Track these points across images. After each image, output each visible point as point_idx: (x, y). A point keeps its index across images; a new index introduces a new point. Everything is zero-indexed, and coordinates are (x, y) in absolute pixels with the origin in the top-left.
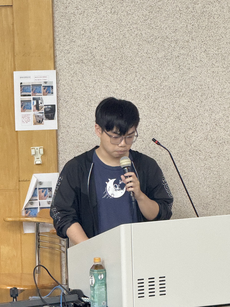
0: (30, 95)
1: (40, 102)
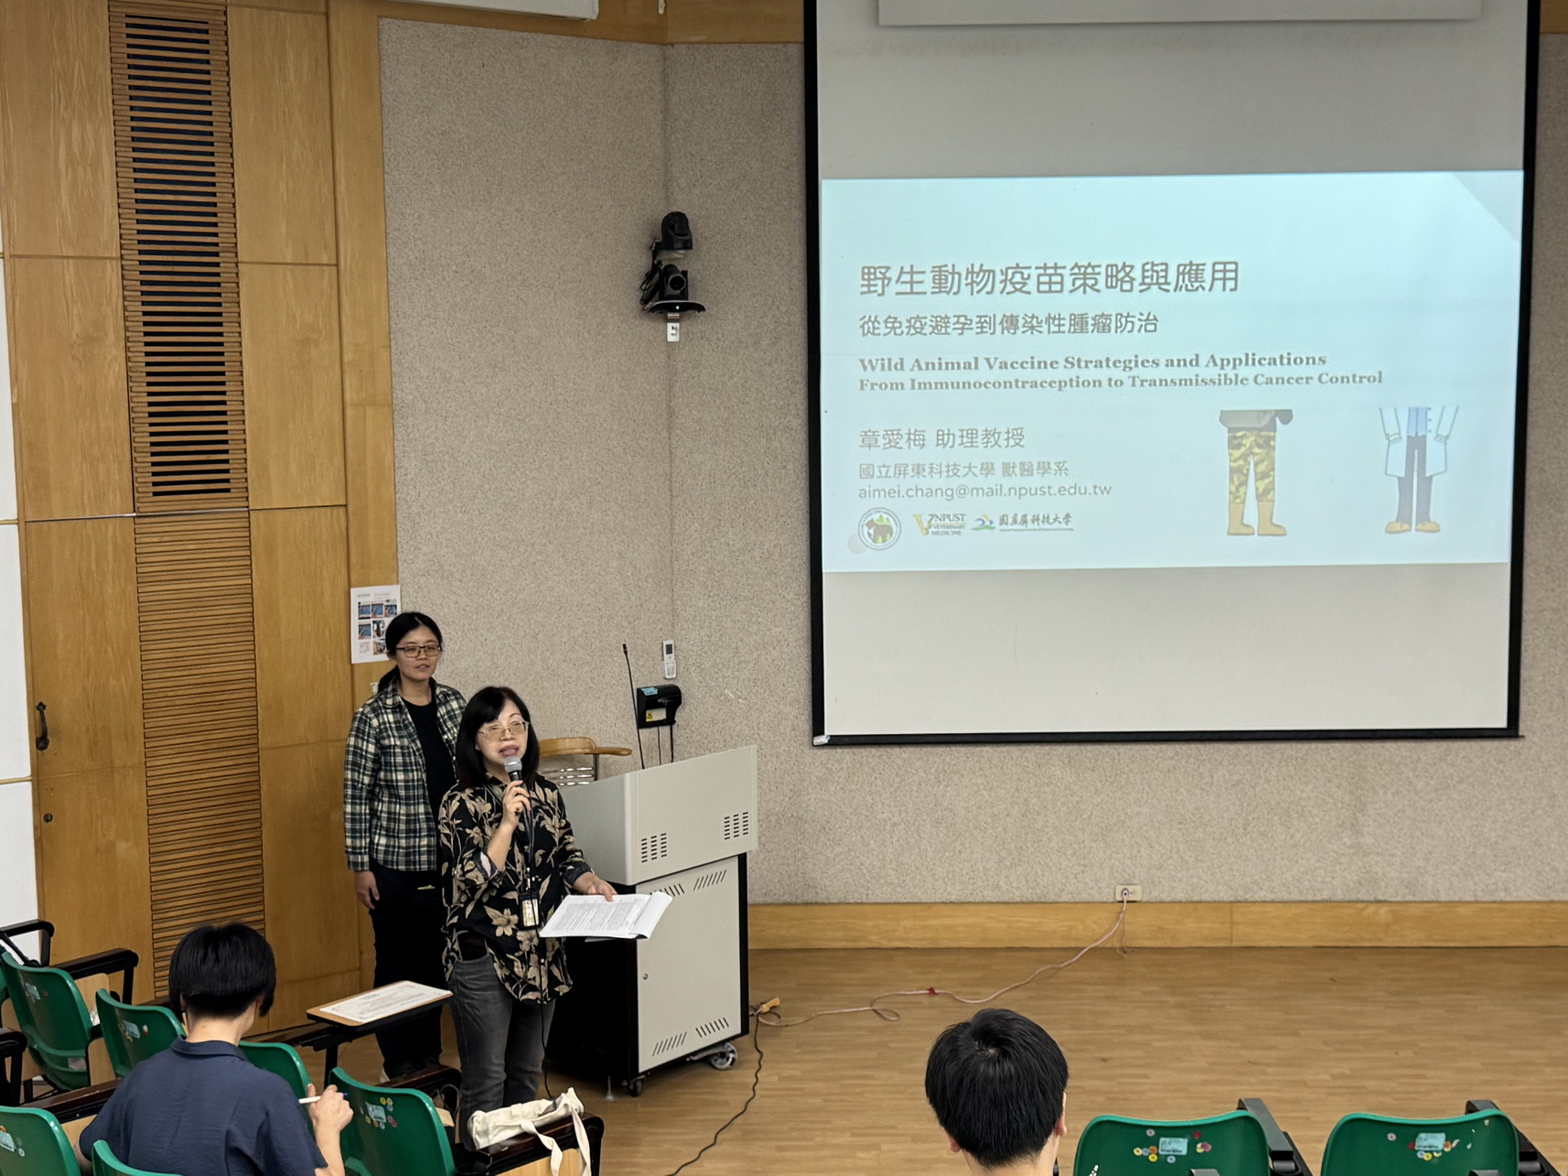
0: (369, 618)
1: (381, 625)
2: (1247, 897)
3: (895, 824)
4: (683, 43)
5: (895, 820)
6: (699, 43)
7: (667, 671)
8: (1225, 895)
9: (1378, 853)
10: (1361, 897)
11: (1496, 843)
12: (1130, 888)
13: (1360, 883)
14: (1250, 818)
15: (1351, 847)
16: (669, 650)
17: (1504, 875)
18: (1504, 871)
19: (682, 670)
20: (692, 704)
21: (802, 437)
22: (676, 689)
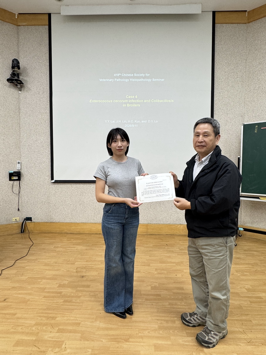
2: (151, 223)
4: (22, 25)
5: (71, 203)
6: (26, 25)
8: (146, 222)
16: (19, 163)
19: (22, 168)
20: (25, 176)
21: (49, 115)
22: (20, 172)
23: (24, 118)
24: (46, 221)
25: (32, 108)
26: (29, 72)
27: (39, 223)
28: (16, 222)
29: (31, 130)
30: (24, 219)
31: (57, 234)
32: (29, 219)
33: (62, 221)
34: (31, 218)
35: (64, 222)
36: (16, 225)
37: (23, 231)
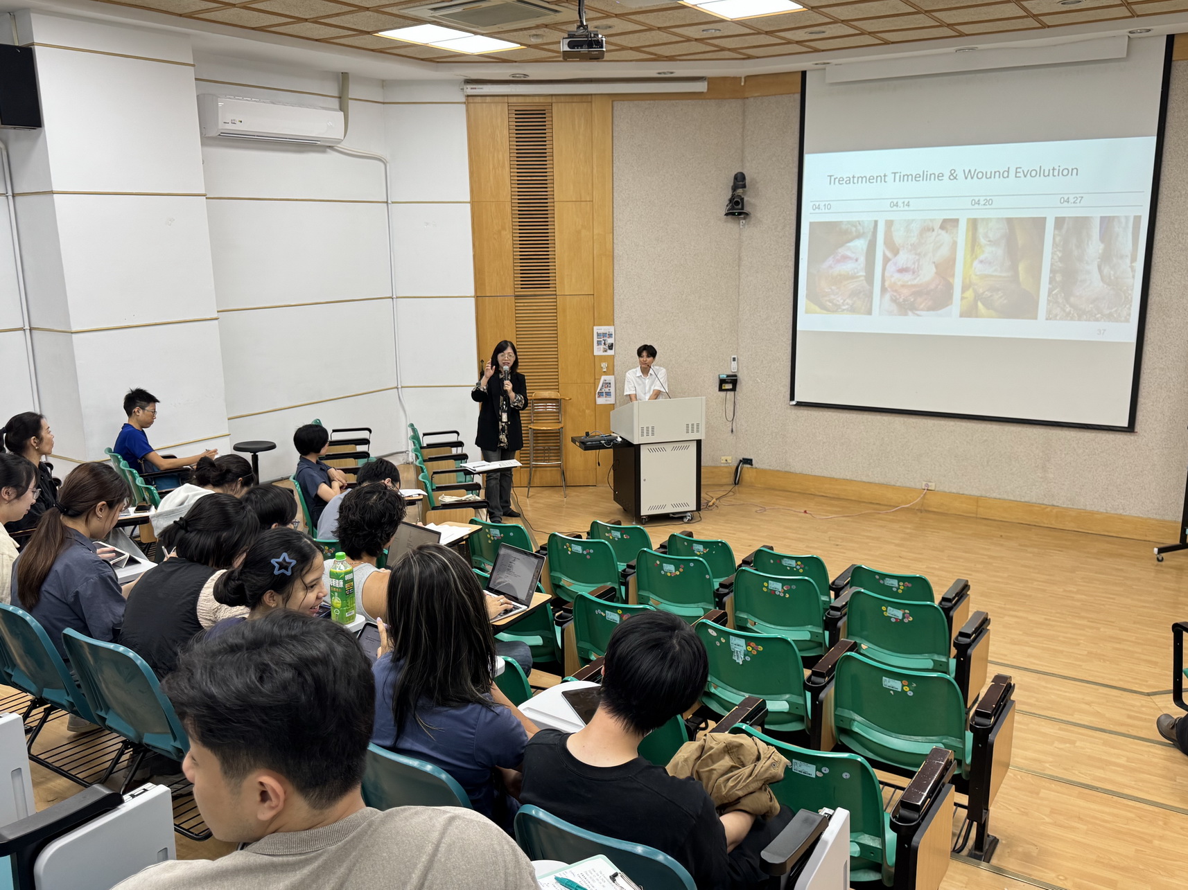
2: (987, 495)
3: (824, 443)
4: (752, 97)
5: (825, 440)
6: (759, 96)
7: (733, 368)
8: (975, 493)
9: (1055, 483)
10: (1045, 502)
11: (1120, 485)
12: (930, 484)
13: (1045, 496)
14: (991, 458)
15: (1041, 478)
16: (734, 359)
17: (1122, 501)
18: (1124, 499)
19: (740, 368)
20: (743, 383)
21: (792, 270)
22: (736, 376)
23: (747, 276)
24: (778, 468)
25: (762, 257)
26: (760, 189)
27: (764, 471)
28: (726, 465)
29: (758, 298)
30: (738, 461)
31: (796, 494)
32: (748, 461)
33: (807, 471)
34: (751, 460)
35: (810, 473)
36: (726, 470)
37: (737, 482)
